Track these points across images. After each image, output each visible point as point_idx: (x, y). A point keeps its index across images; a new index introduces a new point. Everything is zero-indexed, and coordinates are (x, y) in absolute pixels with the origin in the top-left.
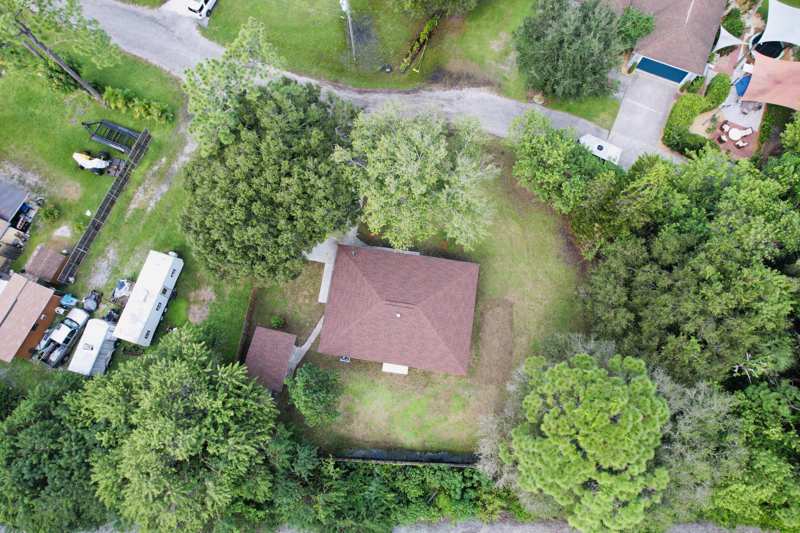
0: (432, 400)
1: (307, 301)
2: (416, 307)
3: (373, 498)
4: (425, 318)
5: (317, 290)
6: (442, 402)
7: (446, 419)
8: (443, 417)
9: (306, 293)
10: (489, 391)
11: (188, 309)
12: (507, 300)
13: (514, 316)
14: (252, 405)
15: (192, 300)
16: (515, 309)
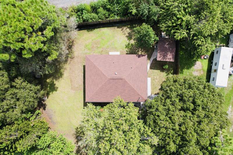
0: (99, 46)
1: (155, 77)
2: (110, 78)
3: (115, 5)
4: (105, 74)
5: (152, 82)
6: (95, 46)
7: (92, 40)
8: (94, 41)
9: (157, 81)
10: (77, 53)
11: (202, 67)
12: (74, 90)
13: (70, 84)
14: (170, 24)
15: (202, 71)
16: (70, 87)
